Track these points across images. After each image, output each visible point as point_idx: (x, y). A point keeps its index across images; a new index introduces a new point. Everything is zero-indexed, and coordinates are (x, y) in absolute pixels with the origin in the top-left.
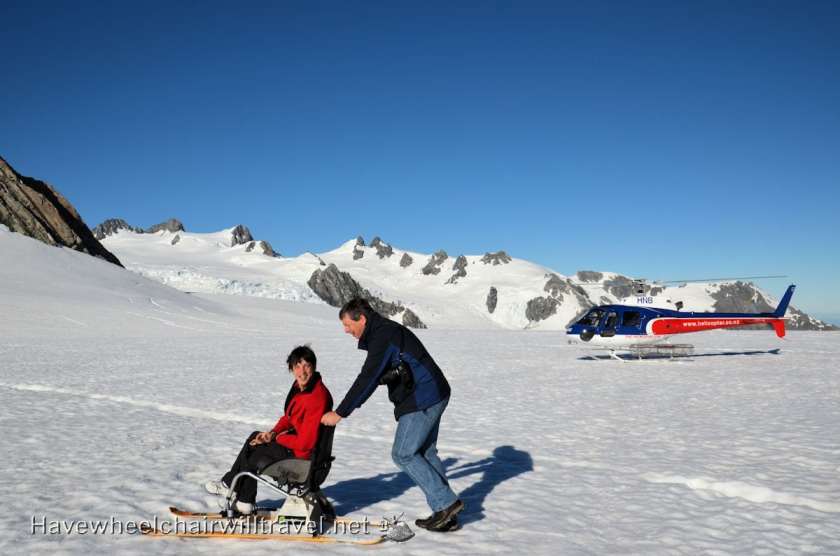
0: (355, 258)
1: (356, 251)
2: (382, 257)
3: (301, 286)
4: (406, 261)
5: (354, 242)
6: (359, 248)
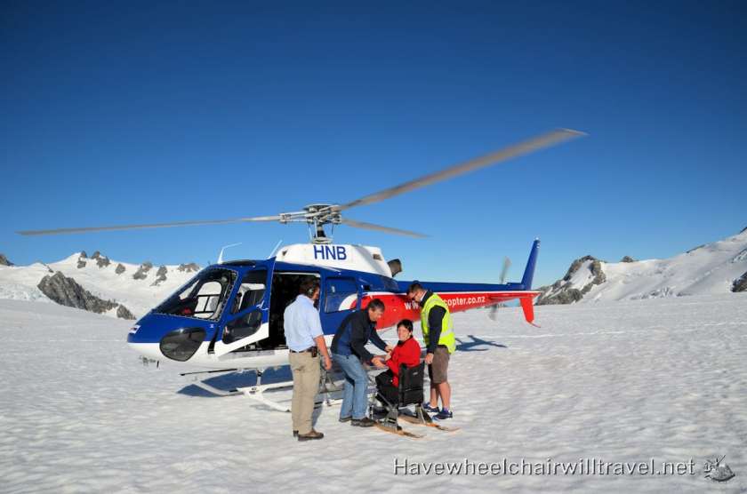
0: (79, 267)
1: (80, 262)
2: (101, 266)
3: (32, 289)
4: (120, 270)
5: (78, 255)
6: (82, 259)
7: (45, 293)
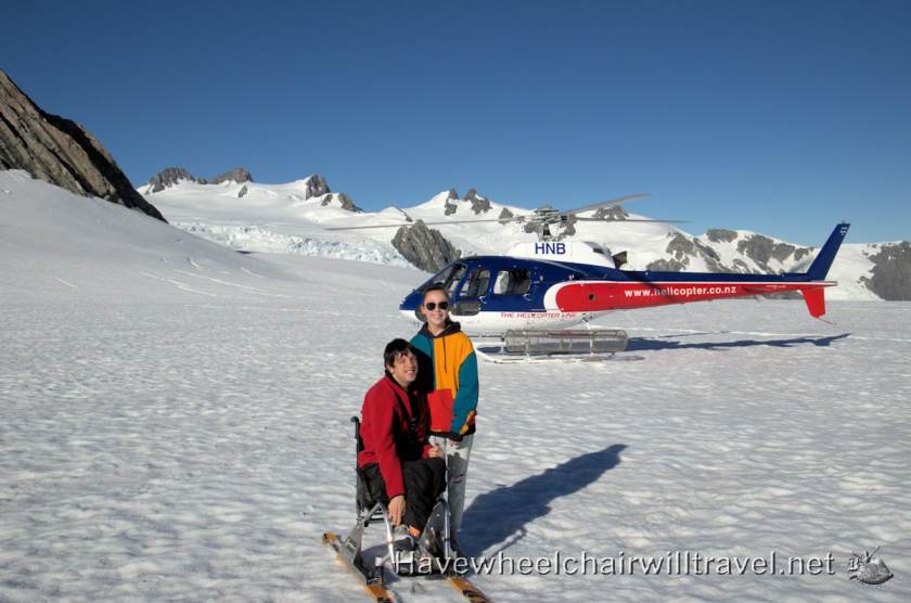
0: (447, 213)
1: (448, 205)
2: (478, 212)
3: (384, 247)
4: (506, 215)
5: (445, 195)
6: (451, 201)
7: (401, 252)
